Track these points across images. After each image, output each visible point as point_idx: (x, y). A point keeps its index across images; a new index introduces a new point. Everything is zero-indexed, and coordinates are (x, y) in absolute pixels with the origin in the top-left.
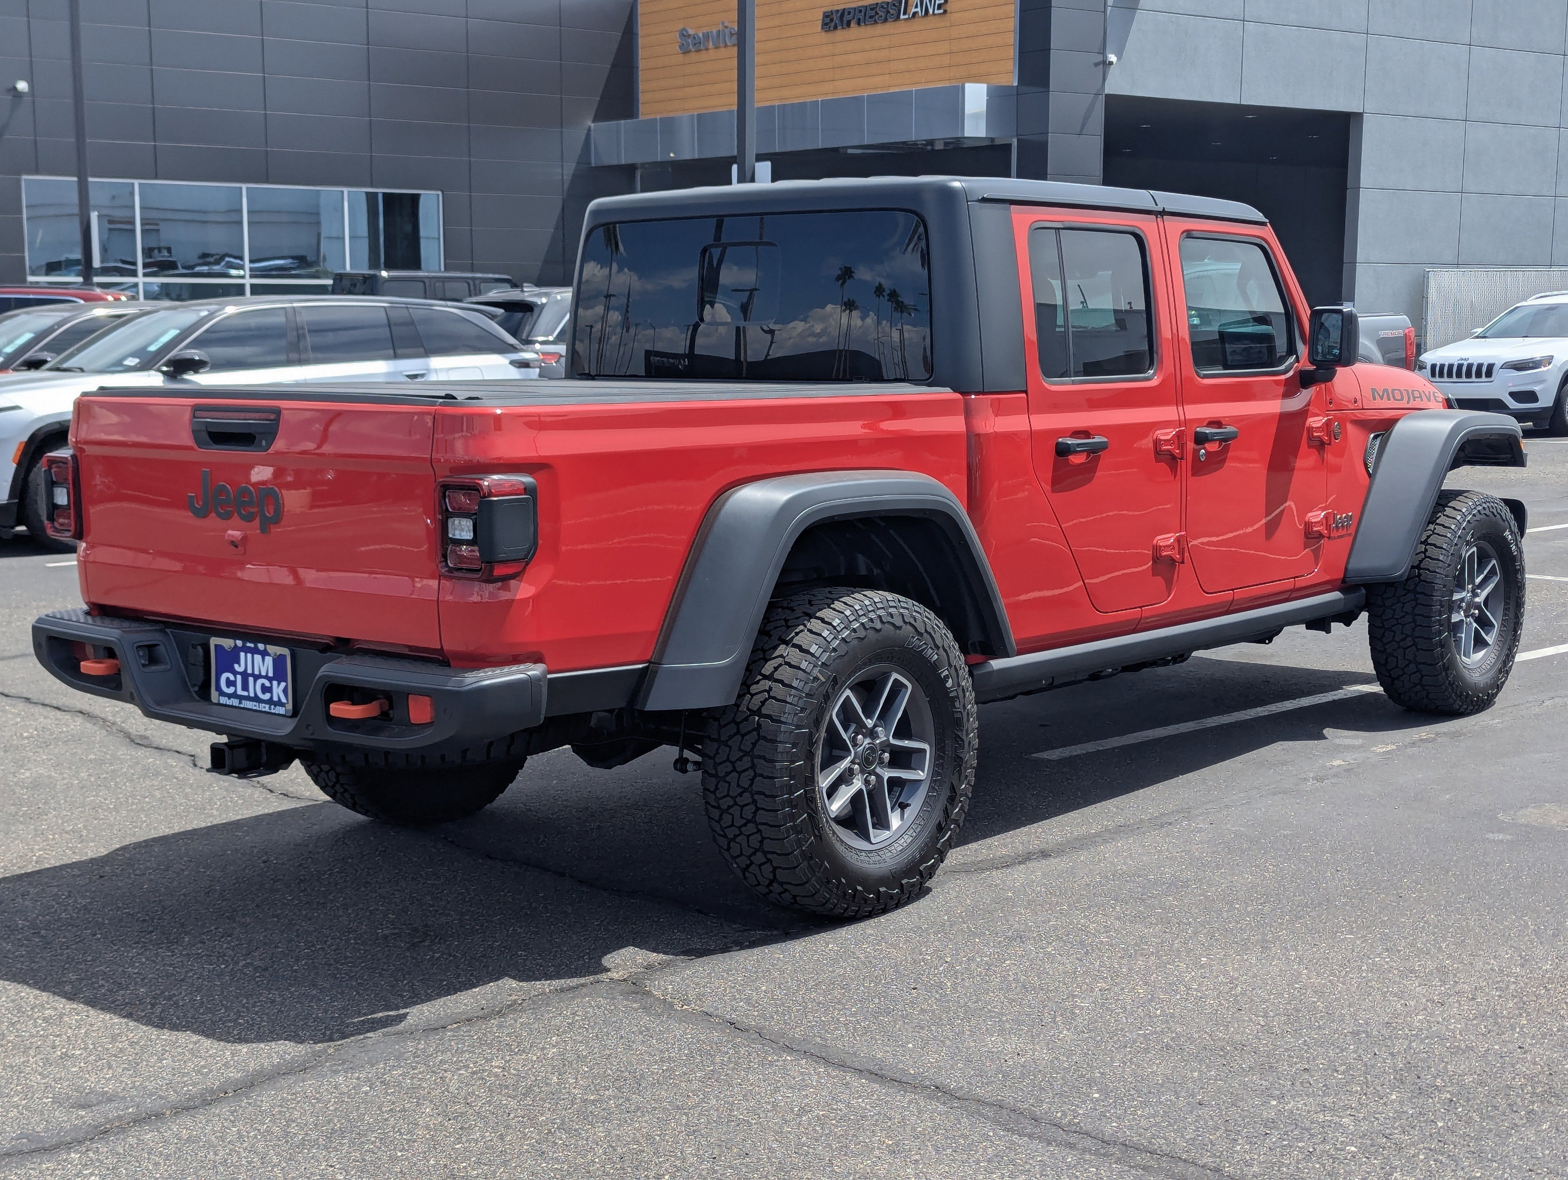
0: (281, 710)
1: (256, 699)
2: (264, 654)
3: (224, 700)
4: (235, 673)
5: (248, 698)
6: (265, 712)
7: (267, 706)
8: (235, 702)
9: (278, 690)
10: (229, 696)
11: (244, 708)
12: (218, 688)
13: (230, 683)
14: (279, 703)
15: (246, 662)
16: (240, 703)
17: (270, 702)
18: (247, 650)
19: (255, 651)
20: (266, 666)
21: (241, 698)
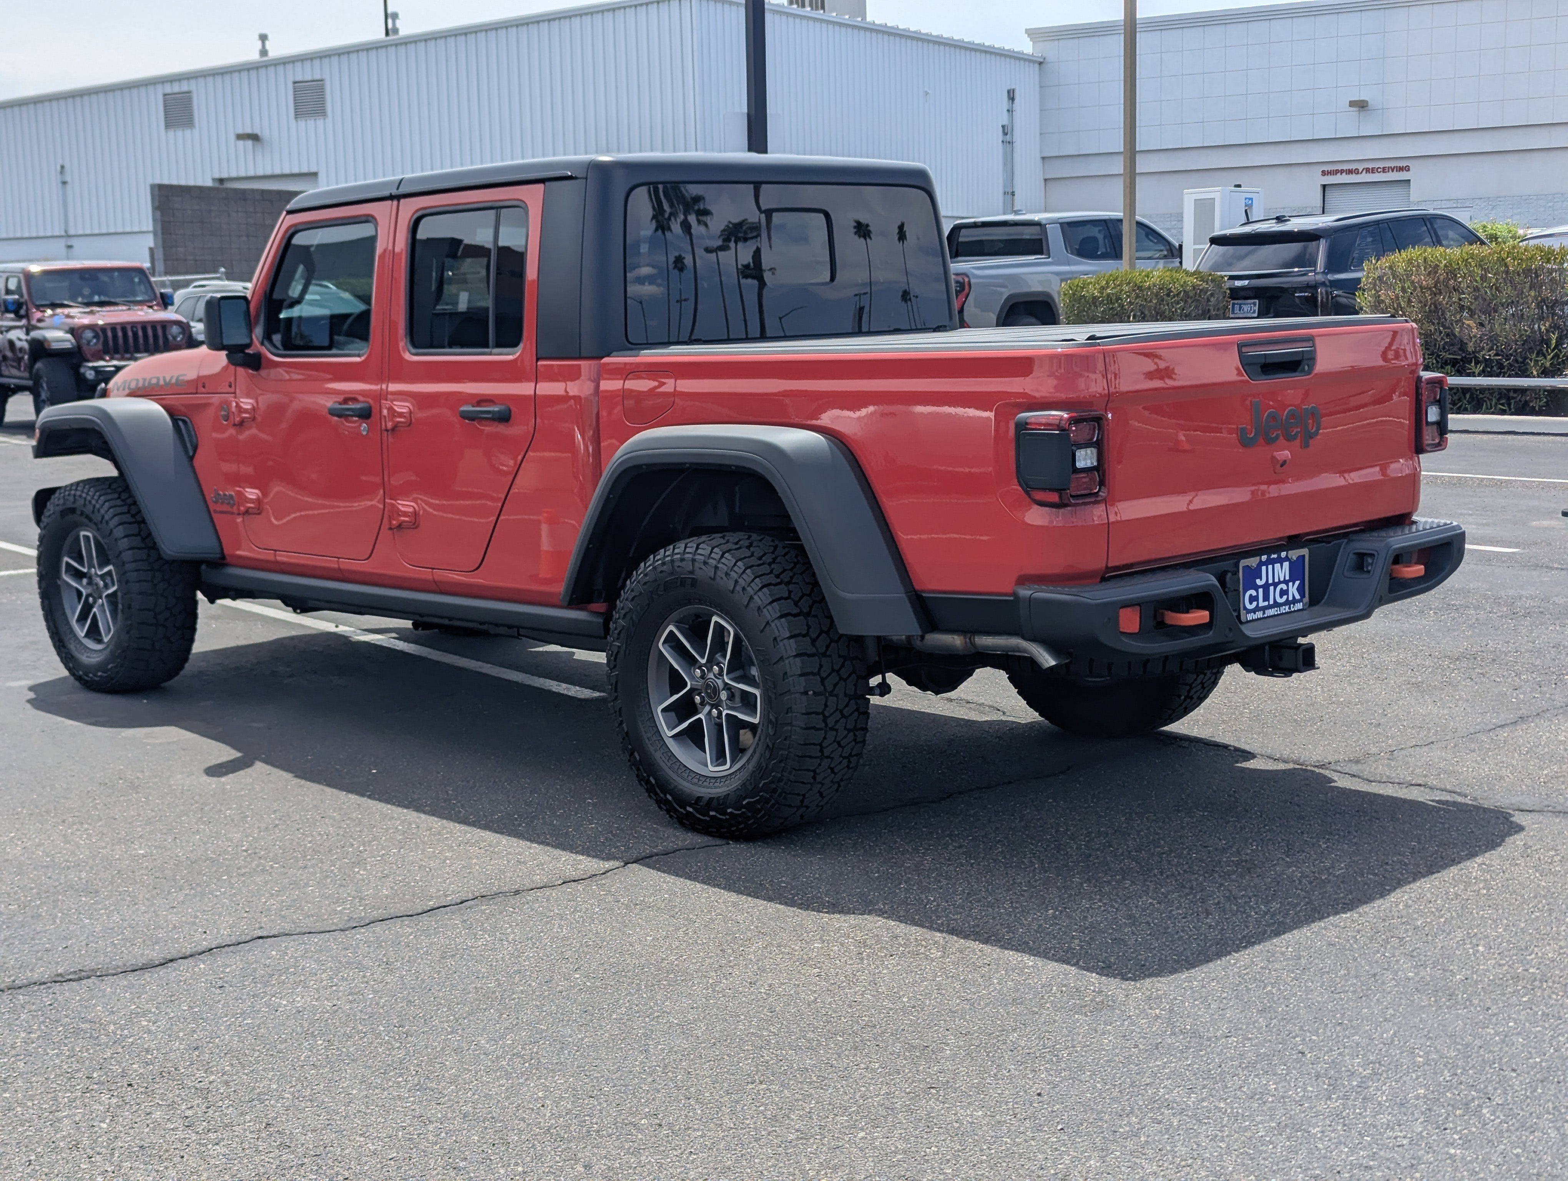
0: (1299, 606)
1: (1276, 605)
2: (1281, 561)
3: (1250, 617)
4: (1256, 588)
5: (1270, 607)
6: (1286, 613)
7: (1287, 607)
8: (1259, 614)
9: (1293, 590)
10: (1254, 611)
11: (1268, 617)
12: (1245, 608)
13: (1253, 599)
14: (1294, 601)
15: (1268, 574)
16: (1264, 613)
17: (1287, 603)
18: (1266, 563)
19: (1272, 562)
20: (1282, 571)
21: (1264, 609)
